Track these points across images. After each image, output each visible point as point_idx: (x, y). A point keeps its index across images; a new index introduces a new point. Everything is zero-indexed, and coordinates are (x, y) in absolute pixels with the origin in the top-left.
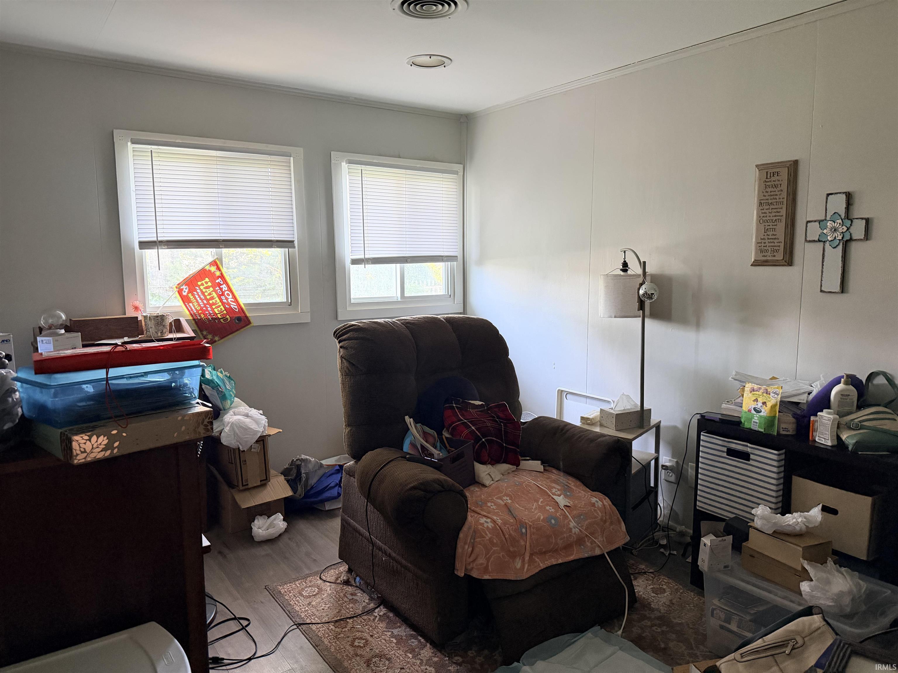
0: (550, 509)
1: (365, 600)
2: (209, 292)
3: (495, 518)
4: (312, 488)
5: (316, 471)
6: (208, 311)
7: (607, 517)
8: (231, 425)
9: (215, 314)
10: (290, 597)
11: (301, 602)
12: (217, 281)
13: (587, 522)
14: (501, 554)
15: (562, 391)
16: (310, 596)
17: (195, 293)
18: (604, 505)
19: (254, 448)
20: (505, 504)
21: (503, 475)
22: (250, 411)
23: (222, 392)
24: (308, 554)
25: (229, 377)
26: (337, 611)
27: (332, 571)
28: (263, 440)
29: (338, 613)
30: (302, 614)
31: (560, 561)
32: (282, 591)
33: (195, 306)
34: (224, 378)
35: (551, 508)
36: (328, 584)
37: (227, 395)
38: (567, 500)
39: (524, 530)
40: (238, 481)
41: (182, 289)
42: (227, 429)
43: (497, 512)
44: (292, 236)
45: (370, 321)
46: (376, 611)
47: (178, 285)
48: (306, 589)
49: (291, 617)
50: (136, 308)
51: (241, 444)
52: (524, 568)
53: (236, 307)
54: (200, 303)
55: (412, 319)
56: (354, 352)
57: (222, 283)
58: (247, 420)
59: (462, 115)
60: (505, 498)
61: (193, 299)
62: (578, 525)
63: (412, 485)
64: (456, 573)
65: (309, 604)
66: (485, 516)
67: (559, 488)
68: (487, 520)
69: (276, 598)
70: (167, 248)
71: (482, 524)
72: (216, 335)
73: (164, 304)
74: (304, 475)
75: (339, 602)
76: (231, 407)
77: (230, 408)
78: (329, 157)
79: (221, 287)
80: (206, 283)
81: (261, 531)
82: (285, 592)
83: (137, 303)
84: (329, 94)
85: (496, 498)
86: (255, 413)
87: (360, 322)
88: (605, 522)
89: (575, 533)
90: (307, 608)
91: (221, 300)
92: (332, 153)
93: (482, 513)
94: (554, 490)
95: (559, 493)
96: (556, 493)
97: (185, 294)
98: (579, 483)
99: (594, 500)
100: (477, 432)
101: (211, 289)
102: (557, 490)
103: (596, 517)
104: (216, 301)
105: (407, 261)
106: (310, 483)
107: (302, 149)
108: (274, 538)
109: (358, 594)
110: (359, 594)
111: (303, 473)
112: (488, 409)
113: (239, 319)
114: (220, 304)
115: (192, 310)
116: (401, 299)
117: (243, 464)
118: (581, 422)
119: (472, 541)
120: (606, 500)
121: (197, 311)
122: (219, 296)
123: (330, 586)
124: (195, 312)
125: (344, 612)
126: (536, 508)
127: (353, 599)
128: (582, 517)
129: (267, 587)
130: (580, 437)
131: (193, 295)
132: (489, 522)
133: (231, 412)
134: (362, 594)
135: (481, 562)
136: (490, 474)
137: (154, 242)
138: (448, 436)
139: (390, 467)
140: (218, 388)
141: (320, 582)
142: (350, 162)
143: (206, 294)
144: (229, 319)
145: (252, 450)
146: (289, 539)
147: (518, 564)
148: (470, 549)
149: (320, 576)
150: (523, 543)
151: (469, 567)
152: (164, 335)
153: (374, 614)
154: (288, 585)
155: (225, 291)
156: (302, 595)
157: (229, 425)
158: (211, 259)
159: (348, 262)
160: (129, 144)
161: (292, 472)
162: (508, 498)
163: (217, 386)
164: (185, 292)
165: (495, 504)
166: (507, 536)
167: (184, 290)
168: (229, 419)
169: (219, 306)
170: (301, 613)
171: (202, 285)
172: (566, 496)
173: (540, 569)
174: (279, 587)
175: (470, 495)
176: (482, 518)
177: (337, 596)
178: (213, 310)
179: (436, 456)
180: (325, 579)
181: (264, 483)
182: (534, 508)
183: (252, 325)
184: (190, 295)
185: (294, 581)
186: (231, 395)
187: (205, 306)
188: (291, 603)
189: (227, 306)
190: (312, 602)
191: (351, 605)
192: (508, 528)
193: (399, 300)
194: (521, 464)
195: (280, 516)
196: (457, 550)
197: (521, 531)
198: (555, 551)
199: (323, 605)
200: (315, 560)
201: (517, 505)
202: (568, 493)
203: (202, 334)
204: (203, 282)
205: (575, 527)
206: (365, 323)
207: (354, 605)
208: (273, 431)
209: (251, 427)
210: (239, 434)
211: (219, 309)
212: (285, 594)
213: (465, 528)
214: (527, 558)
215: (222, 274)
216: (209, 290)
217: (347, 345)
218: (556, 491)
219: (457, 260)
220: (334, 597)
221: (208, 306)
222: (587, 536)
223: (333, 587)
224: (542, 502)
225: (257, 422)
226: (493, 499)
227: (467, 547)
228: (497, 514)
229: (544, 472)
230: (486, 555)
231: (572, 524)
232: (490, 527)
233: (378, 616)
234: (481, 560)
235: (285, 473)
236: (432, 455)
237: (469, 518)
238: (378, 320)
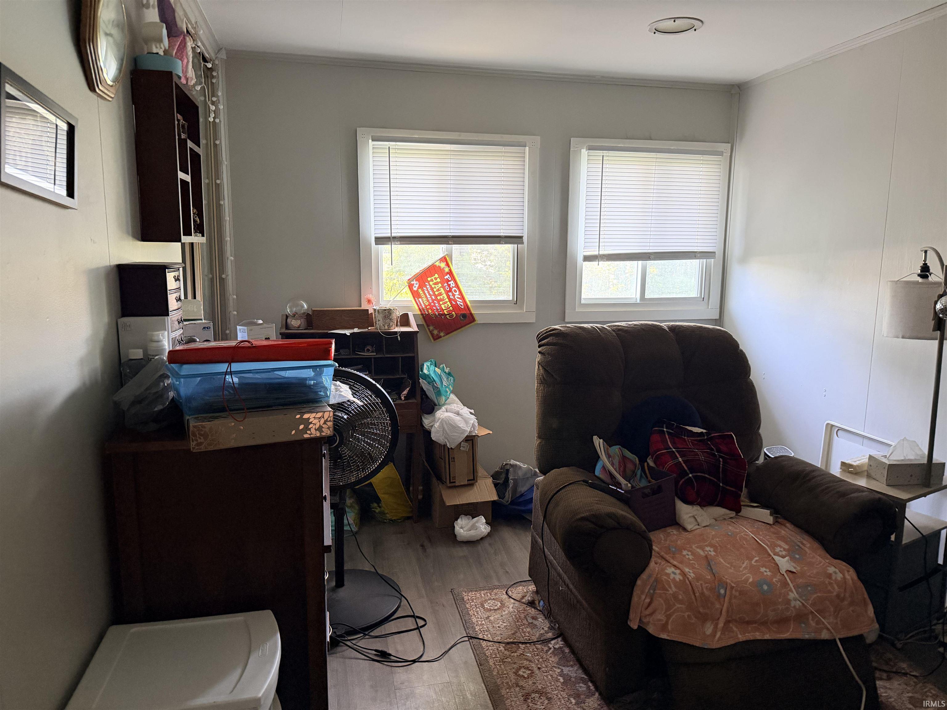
0: (766, 571)
1: (545, 628)
2: (437, 288)
3: (687, 570)
4: (522, 495)
5: (528, 478)
6: (436, 307)
7: (847, 595)
8: (441, 421)
9: (442, 310)
10: (471, 607)
11: (480, 614)
12: (445, 278)
13: (815, 596)
14: (687, 613)
15: (832, 426)
16: (491, 610)
17: (425, 288)
18: (844, 578)
19: (464, 447)
20: (706, 557)
21: (716, 520)
22: (462, 409)
23: (437, 388)
24: (502, 565)
25: (449, 374)
26: (513, 632)
27: (521, 588)
28: (472, 440)
29: (512, 634)
30: (476, 627)
31: (767, 637)
32: (466, 598)
33: (423, 302)
34: (442, 374)
35: (768, 570)
36: (512, 601)
37: (443, 392)
38: (793, 564)
39: (722, 591)
40: (446, 479)
41: (413, 284)
42: (437, 425)
43: (692, 563)
44: (521, 231)
45: (575, 326)
46: (553, 642)
47: (409, 280)
48: (489, 602)
49: (466, 627)
50: (369, 301)
51: (449, 441)
52: (715, 636)
53: (462, 304)
54: (429, 299)
55: (626, 325)
56: (550, 359)
57: (450, 279)
58: (458, 418)
59: (733, 85)
60: (708, 549)
61: (423, 294)
62: (801, 597)
63: (583, 515)
64: (629, 623)
65: (488, 618)
66: (675, 566)
67: (786, 547)
68: (675, 571)
69: (457, 604)
70: (400, 244)
71: (668, 575)
72: (442, 331)
73: (394, 299)
74: (511, 482)
75: (517, 623)
76: (446, 404)
77: (444, 404)
78: (569, 144)
79: (449, 283)
80: (436, 279)
81: (463, 531)
82: (468, 600)
83: (370, 296)
84: (571, 75)
85: (696, 547)
86: (465, 411)
87: (564, 326)
88: (843, 600)
89: (795, 607)
90: (483, 622)
91: (448, 297)
92: (572, 139)
93: (672, 561)
94: (778, 549)
95: (784, 553)
96: (780, 553)
97: (415, 289)
98: (816, 545)
99: (831, 570)
100: (684, 465)
101: (440, 285)
102: (782, 549)
103: (830, 592)
104: (444, 297)
105: (649, 258)
106: (519, 490)
107: (539, 137)
108: (476, 540)
109: (539, 620)
110: (541, 618)
111: (511, 479)
112: (708, 439)
113: (464, 316)
114: (447, 300)
115: (421, 305)
116: (640, 301)
117: (452, 461)
118: (841, 469)
119: (652, 591)
120: (850, 573)
121: (426, 306)
122: (447, 293)
123: (514, 603)
124: (424, 307)
125: (519, 635)
126: (745, 568)
127: (532, 623)
128: (809, 588)
129: (452, 590)
130: (828, 487)
131: (423, 291)
132: (677, 573)
133: (443, 408)
134: (543, 620)
135: (659, 617)
136: (696, 517)
137: (389, 238)
138: (652, 464)
139: (568, 490)
140: (433, 384)
141: (505, 596)
142: (590, 148)
143: (435, 290)
144: (455, 316)
145: (461, 448)
146: (490, 544)
147: (709, 629)
148: (648, 600)
149: (507, 590)
150: (718, 606)
151: (645, 620)
152: (390, 329)
153: (549, 645)
154: (473, 594)
155: (453, 287)
156: (483, 606)
157: (440, 420)
158: (441, 255)
159: (580, 258)
160: (370, 141)
161: (502, 477)
162: (712, 550)
163: (433, 382)
164: (415, 287)
165: (693, 554)
166: (697, 595)
167: (415, 285)
168: (440, 415)
169: (446, 303)
170: (477, 625)
171: (432, 280)
172: (793, 559)
173: (737, 641)
174: (464, 593)
175: (664, 537)
176: (670, 567)
177: (517, 616)
178: (440, 305)
179: (623, 486)
180: (510, 595)
181: (471, 483)
182: (743, 566)
183: (476, 322)
184: (420, 290)
185: (480, 590)
186: (447, 392)
187: (433, 302)
188: (470, 612)
189: (453, 303)
190: (490, 616)
191: (528, 630)
192: (701, 584)
193: (638, 301)
194: (742, 510)
195: (482, 519)
196: (633, 598)
197: (719, 591)
198: (764, 623)
199: (501, 623)
200: (507, 572)
201: (722, 560)
202: (797, 556)
203: (429, 329)
204: (433, 278)
205: (795, 600)
206: (569, 327)
207: (532, 629)
208: (483, 432)
209: (459, 425)
210: (448, 432)
211: (446, 305)
212: (468, 601)
213: (644, 576)
214: (721, 625)
215: (450, 270)
216: (438, 286)
217: (544, 350)
218: (781, 551)
219: (715, 256)
220: (513, 616)
221: (436, 302)
222: (812, 612)
223: (517, 605)
224: (756, 561)
225: (466, 421)
226: (692, 548)
227: (643, 597)
228: (692, 567)
229: (773, 524)
230: (666, 611)
231: (793, 595)
232: (678, 580)
233: (552, 648)
234: (660, 616)
235: (495, 476)
236: (618, 485)
237: (652, 564)
238: (585, 325)
